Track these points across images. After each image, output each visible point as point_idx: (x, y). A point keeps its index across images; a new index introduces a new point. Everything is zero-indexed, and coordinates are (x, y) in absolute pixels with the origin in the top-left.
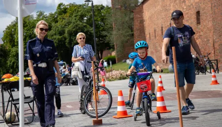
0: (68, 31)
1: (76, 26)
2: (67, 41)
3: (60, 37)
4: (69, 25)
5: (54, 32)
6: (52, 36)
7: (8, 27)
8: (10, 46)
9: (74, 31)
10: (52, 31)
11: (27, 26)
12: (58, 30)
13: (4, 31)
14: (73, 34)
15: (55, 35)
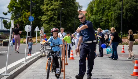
0: (125, 8)
1: (132, 5)
2: (124, 14)
3: (120, 12)
4: (127, 4)
5: (117, 8)
6: (115, 10)
7: (91, 2)
8: (91, 15)
9: (129, 8)
10: (115, 7)
11: (102, 2)
12: (119, 7)
13: (88, 5)
14: (129, 10)
15: (117, 10)
